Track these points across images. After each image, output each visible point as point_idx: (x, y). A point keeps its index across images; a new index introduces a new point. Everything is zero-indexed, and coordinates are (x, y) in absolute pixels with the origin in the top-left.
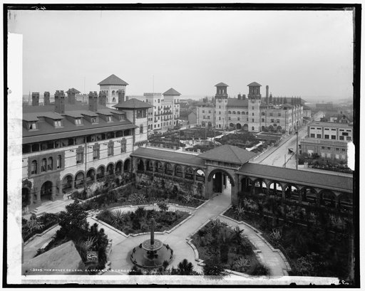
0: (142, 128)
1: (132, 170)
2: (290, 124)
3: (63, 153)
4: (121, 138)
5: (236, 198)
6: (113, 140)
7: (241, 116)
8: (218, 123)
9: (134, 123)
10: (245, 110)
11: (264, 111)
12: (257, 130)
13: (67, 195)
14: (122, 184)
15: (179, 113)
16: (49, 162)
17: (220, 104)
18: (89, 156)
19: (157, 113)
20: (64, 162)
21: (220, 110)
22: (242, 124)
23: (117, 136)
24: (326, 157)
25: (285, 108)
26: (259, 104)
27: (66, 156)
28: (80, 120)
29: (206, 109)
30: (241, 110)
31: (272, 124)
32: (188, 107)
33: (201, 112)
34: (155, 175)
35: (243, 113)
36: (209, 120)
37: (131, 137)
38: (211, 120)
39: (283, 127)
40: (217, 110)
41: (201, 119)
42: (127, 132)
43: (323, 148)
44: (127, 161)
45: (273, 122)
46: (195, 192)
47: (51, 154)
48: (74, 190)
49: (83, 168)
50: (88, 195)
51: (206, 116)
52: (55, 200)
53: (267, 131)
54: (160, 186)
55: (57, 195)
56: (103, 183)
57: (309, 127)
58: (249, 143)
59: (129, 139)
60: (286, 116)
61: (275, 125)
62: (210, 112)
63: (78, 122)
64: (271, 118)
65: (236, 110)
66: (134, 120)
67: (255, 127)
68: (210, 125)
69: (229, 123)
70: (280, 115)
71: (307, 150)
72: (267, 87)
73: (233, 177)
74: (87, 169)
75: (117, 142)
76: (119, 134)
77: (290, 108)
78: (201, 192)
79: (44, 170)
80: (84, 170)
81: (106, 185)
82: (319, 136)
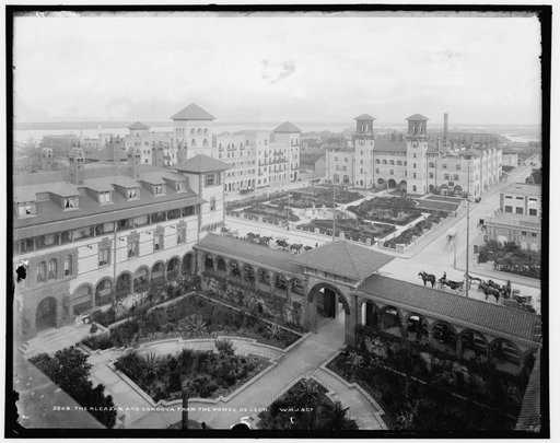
0: (214, 202)
1: (196, 271)
2: (477, 183)
3: (76, 251)
4: (177, 221)
5: (353, 335)
6: (163, 224)
7: (395, 168)
8: (359, 178)
9: (200, 195)
10: (402, 159)
11: (433, 160)
12: (421, 191)
13: (81, 317)
14: (178, 294)
15: (298, 160)
16: (51, 267)
17: (362, 148)
18: (121, 253)
19: (262, 162)
20: (77, 264)
21: (362, 157)
22: (398, 182)
23: (171, 218)
24: (529, 250)
25: (468, 157)
26: (425, 150)
27: (80, 256)
28: (107, 196)
29: (341, 155)
30: (396, 158)
31: (446, 182)
32: (319, 145)
33: (332, 160)
34: (230, 282)
35: (399, 163)
36: (345, 173)
37: (195, 217)
38: (348, 173)
39: (465, 189)
40: (358, 157)
41: (333, 171)
42: (189, 211)
43: (524, 233)
44: (188, 256)
45: (447, 178)
46: (289, 318)
47: (53, 254)
48: (95, 309)
49: (111, 272)
50: (118, 315)
51: (341, 167)
52: (60, 327)
53: (438, 193)
54: (236, 300)
55: (63, 318)
56: (145, 295)
57: (502, 196)
58: (403, 215)
59: (191, 221)
60: (469, 170)
61: (451, 184)
62: (346, 160)
63: (105, 199)
64: (445, 172)
65: (389, 158)
66: (200, 191)
67: (418, 186)
68: (346, 181)
69: (376, 178)
70: (458, 168)
71: (496, 236)
72: (446, 116)
73: (348, 299)
74: (118, 274)
75: (170, 227)
76: (173, 214)
77: (476, 157)
78: (298, 319)
79: (42, 280)
80: (112, 276)
81: (150, 297)
82: (519, 210)
